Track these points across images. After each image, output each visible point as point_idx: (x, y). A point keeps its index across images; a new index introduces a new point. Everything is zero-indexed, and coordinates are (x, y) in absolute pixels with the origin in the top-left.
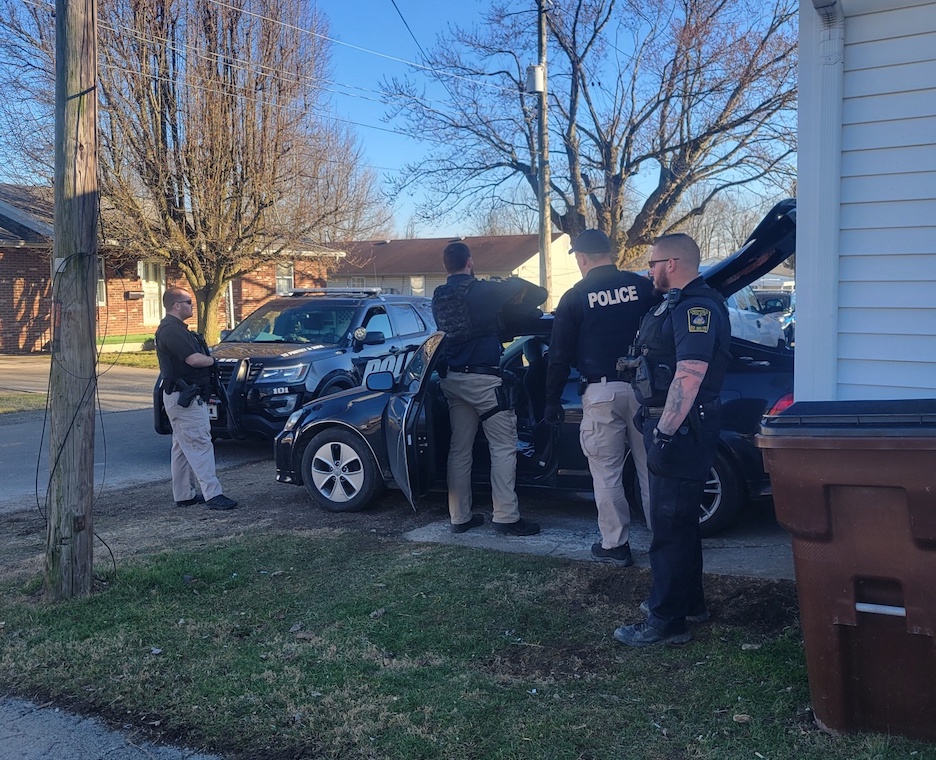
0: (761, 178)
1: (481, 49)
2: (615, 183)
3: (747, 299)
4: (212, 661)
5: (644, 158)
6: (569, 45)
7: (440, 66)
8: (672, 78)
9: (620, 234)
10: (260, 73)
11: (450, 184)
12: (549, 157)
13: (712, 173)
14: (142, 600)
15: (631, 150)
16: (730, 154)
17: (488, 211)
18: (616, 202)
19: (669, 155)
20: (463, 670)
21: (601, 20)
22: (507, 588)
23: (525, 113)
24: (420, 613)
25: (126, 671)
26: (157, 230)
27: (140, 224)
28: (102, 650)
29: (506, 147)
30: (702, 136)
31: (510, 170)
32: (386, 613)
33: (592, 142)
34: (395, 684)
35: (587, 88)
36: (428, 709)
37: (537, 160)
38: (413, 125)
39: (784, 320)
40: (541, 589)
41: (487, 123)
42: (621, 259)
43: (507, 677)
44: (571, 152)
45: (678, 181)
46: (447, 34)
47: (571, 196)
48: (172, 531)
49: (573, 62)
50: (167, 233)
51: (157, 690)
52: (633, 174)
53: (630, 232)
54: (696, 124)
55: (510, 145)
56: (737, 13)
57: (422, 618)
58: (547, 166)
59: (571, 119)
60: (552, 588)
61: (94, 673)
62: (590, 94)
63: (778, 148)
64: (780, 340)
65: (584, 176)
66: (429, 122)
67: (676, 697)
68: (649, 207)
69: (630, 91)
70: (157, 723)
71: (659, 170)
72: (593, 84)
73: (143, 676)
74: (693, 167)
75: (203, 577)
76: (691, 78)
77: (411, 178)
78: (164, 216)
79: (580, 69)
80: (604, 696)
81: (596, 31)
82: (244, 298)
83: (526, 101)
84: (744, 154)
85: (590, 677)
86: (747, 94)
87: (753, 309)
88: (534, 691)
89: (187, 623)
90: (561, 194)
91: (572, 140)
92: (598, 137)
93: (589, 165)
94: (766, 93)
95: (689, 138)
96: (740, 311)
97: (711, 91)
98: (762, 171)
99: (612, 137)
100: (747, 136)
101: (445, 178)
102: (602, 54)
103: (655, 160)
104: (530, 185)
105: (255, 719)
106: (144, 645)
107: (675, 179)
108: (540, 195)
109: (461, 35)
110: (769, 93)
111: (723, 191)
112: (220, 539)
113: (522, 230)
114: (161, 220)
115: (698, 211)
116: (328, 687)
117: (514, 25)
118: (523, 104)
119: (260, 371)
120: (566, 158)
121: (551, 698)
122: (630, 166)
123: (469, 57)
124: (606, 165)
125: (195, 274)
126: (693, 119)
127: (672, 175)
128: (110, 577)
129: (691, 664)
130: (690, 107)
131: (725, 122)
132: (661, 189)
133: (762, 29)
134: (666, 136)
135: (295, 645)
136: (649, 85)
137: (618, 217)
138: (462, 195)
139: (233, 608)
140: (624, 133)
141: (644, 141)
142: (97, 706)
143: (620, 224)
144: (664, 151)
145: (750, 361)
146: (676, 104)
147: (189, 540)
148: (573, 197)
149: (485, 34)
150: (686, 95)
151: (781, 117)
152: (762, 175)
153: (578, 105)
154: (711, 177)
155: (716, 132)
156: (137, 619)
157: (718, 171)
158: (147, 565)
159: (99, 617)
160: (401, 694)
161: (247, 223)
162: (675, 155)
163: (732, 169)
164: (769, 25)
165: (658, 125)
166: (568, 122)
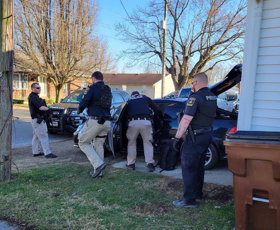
0: (231, 59)
1: (147, 15)
2: (186, 59)
3: (224, 96)
4: (45, 204)
5: (195, 51)
6: (174, 14)
7: (134, 19)
8: (206, 26)
9: (187, 75)
10: (77, 19)
11: (136, 57)
12: (166, 50)
13: (216, 57)
14: (26, 183)
15: (192, 49)
16: (222, 51)
17: (147, 66)
18: (186, 65)
19: (203, 51)
20: (125, 211)
21: (184, 7)
22: (142, 184)
23: (159, 35)
24: (114, 191)
25: (17, 206)
26: (43, 67)
27: (38, 64)
28: (10, 199)
29: (153, 46)
30: (213, 45)
31: (154, 53)
32: (103, 191)
33: (180, 46)
34: (103, 215)
35: (179, 28)
36: (112, 224)
37: (162, 50)
38: (125, 38)
39: (235, 103)
40: (153, 185)
41: (147, 38)
42: (187, 82)
43: (139, 214)
44: (173, 49)
45: (205, 59)
46: (136, 9)
47: (172, 63)
48: (40, 161)
49: (175, 20)
50: (47, 68)
51: (26, 213)
52: (192, 56)
53: (190, 74)
54: (212, 42)
55: (154, 45)
56: (227, 7)
57: (114, 193)
58: (165, 52)
59: (174, 38)
60: (156, 185)
61: (7, 206)
62: (180, 30)
63: (237, 50)
64: (233, 109)
65: (177, 56)
66: (130, 37)
67: (192, 223)
68: (196, 67)
69: (192, 30)
70: (24, 225)
71: (200, 55)
72: (181, 27)
73: (22, 209)
74: (210, 55)
75: (47, 176)
76: (211, 27)
77: (124, 54)
78: (46, 62)
79: (177, 23)
80: (169, 221)
81: (183, 11)
82: (71, 89)
83: (160, 32)
84: (226, 52)
85: (166, 215)
86: (228, 33)
87: (226, 99)
88: (147, 219)
89: (39, 191)
90: (169, 61)
91: (173, 45)
92: (181, 44)
93: (178, 53)
94: (234, 33)
95: (210, 46)
96: (222, 100)
97: (218, 31)
98: (231, 57)
99: (186, 44)
100: (228, 46)
101: (134, 55)
102: (184, 18)
103: (199, 52)
104: (160, 58)
105: (56, 225)
106: (24, 198)
107: (204, 58)
108: (163, 61)
109: (141, 9)
110: (235, 33)
111: (219, 62)
112: (54, 164)
113: (157, 72)
114: (45, 64)
115: (211, 69)
116: (81, 215)
117: (157, 8)
118: (159, 33)
119: (71, 112)
120: (171, 50)
121: (152, 221)
122: (191, 54)
123: (143, 17)
124: (184, 53)
125: (55, 81)
126: (211, 40)
127: (204, 57)
128: (17, 175)
129: (198, 212)
130: (210, 36)
131: (221, 41)
132: (200, 61)
133: (234, 12)
134: (203, 45)
135: (73, 200)
136: (198, 28)
137: (186, 69)
138: (139, 61)
139: (55, 187)
140: (189, 43)
141: (195, 46)
142: (6, 218)
143: (187, 72)
144: (201, 49)
145: (224, 116)
146: (206, 35)
147: (45, 164)
148: (173, 62)
149: (148, 10)
150: (210, 32)
151: (238, 40)
152: (231, 58)
153: (176, 34)
154: (216, 58)
155: (218, 44)
156: (23, 189)
157: (218, 56)
158: (30, 172)
159: (11, 188)
160: (104, 218)
161: (71, 66)
162: (205, 51)
163: (222, 56)
164: (237, 11)
165: (200, 41)
166: (172, 39)
